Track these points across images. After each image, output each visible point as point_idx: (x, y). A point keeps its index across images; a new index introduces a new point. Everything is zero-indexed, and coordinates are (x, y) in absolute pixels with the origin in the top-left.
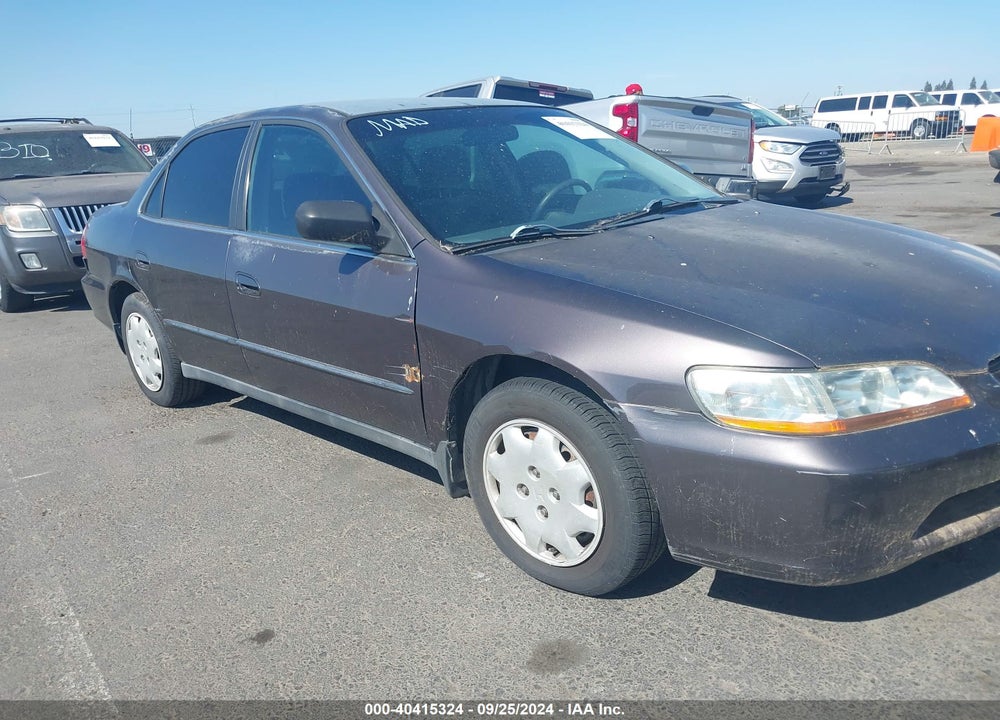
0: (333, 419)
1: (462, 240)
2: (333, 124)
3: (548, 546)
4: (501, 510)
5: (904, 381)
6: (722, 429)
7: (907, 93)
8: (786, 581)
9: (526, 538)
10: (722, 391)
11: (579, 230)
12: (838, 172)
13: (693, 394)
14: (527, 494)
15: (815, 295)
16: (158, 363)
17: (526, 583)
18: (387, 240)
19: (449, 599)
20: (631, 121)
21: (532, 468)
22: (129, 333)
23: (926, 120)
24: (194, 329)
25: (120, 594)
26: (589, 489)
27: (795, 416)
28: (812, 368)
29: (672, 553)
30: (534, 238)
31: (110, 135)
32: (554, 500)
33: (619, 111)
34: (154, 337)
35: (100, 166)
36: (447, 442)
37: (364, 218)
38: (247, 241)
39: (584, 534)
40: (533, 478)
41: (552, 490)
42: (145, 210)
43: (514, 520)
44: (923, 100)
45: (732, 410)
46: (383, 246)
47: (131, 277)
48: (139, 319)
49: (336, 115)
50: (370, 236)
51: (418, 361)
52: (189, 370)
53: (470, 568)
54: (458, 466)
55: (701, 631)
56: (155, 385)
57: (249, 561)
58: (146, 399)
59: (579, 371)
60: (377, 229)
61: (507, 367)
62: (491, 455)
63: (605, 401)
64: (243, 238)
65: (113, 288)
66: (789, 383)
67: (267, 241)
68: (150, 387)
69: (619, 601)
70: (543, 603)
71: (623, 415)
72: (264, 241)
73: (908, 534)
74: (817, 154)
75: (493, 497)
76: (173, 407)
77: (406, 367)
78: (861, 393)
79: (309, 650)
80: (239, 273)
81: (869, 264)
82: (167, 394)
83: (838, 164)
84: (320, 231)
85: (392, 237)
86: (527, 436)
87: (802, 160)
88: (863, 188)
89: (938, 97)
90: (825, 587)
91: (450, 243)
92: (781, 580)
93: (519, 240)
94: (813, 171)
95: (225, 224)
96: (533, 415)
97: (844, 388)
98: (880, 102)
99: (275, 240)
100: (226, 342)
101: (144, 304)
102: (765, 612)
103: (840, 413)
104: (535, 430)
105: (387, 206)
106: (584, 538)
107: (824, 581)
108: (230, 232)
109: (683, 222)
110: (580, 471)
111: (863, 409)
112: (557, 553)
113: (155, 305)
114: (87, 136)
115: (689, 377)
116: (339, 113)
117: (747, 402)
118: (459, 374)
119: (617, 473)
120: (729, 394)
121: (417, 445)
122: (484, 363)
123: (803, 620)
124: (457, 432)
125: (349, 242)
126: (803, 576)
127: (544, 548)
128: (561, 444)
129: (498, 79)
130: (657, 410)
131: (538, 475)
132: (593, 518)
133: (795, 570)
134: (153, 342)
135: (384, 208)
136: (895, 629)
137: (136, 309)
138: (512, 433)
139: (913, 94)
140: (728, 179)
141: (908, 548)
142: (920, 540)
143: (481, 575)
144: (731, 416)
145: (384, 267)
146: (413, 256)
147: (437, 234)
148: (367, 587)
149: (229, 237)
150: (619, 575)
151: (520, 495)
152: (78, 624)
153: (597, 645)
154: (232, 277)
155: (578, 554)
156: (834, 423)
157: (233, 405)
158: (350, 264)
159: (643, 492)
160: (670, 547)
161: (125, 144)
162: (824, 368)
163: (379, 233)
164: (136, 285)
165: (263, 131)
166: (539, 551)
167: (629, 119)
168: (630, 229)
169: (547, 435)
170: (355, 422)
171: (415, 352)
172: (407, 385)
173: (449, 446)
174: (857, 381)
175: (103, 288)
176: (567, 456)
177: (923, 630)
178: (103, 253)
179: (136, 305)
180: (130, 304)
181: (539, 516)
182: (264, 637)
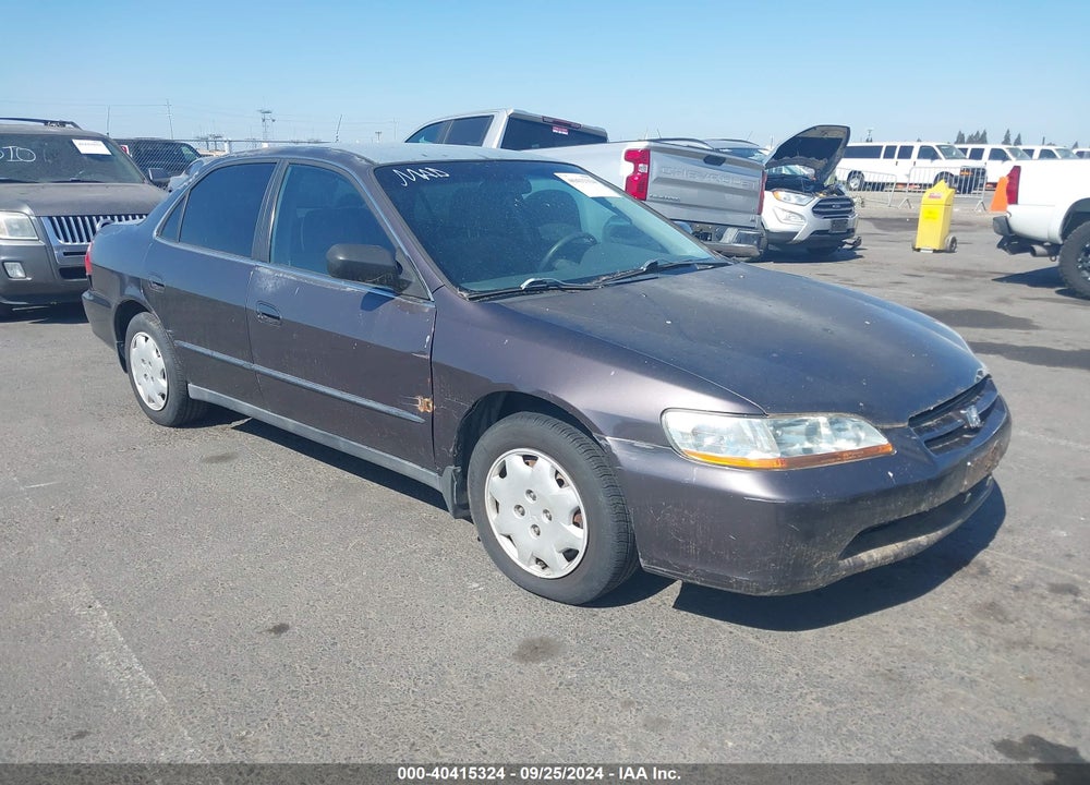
0: (343, 444)
1: (479, 287)
2: (360, 171)
3: (538, 560)
4: (498, 527)
5: (840, 430)
6: (686, 461)
7: (933, 145)
8: (734, 591)
9: (519, 553)
10: (690, 431)
11: (580, 284)
12: (850, 227)
13: (666, 431)
14: (523, 514)
15: (775, 355)
16: (164, 383)
17: (515, 593)
18: (409, 283)
19: (447, 603)
20: (643, 168)
21: (529, 492)
22: (134, 351)
23: (952, 175)
24: (209, 352)
25: (143, 591)
26: (577, 512)
27: (746, 454)
28: (761, 415)
29: (643, 565)
30: (541, 290)
31: (101, 143)
32: (546, 520)
33: (631, 156)
34: (161, 358)
35: (90, 174)
36: (453, 467)
37: (388, 262)
38: (270, 273)
39: (570, 550)
40: (530, 500)
41: (546, 511)
42: (161, 233)
43: (509, 537)
44: (948, 153)
45: (697, 446)
46: (405, 288)
47: (143, 298)
48: (147, 339)
49: (363, 162)
50: (393, 279)
51: (430, 393)
52: (196, 391)
53: (466, 579)
54: (462, 488)
55: (663, 634)
56: (158, 404)
57: (262, 567)
58: (145, 417)
59: (574, 408)
60: (400, 273)
61: (511, 402)
62: (493, 478)
63: (595, 435)
64: (265, 269)
65: (120, 306)
66: (743, 426)
67: (290, 274)
68: (151, 405)
69: (596, 609)
70: (529, 609)
71: (609, 447)
72: (288, 274)
73: (834, 555)
74: (830, 206)
75: (492, 515)
76: (173, 427)
77: (419, 398)
78: (804, 437)
79: (321, 640)
80: (261, 303)
81: (827, 330)
82: (170, 415)
83: (850, 218)
84: (348, 272)
85: (414, 281)
86: (527, 464)
87: (814, 212)
88: (877, 243)
89: (965, 151)
90: (766, 597)
91: (466, 290)
92: (730, 590)
93: (529, 290)
94: (825, 223)
95: (247, 254)
96: (535, 446)
97: (789, 433)
98: (906, 153)
99: (299, 274)
100: (241, 367)
101: (155, 325)
102: (718, 622)
103: (782, 453)
104: (535, 458)
105: (409, 251)
106: (570, 554)
107: (765, 591)
108: (252, 263)
109: (675, 282)
110: (571, 496)
111: (805, 450)
112: (545, 566)
113: (166, 326)
114: (76, 142)
115: (663, 418)
116: (367, 160)
117: (708, 441)
118: (468, 406)
119: (602, 499)
120: (695, 433)
121: (424, 470)
122: (490, 398)
123: (750, 629)
124: (463, 458)
125: (374, 283)
126: (748, 586)
127: (533, 561)
128: (557, 472)
129: (511, 111)
130: (637, 443)
131: (534, 498)
132: (579, 537)
133: (742, 580)
134: (160, 363)
135: (406, 253)
136: (824, 637)
137: (143, 328)
138: (514, 459)
139: (939, 147)
140: (736, 230)
141: (834, 567)
142: (846, 561)
143: (476, 585)
144: (695, 451)
145: (404, 307)
146: (432, 299)
147: (456, 282)
148: (372, 592)
149: (251, 267)
150: (597, 586)
151: (517, 515)
152: (106, 614)
153: (574, 643)
154: (252, 306)
155: (564, 567)
156: (777, 460)
157: (236, 428)
158: (371, 302)
159: (623, 516)
160: (641, 560)
161: (116, 152)
162: (771, 415)
163: (402, 277)
164: (148, 305)
165: (290, 169)
166: (529, 565)
167: (640, 165)
168: (627, 287)
169: (545, 464)
170: (365, 447)
171: (429, 385)
172: (419, 414)
173: (454, 471)
174: (802, 428)
175: (109, 306)
176: (561, 483)
177: (845, 639)
178: (113, 271)
179: (145, 325)
180: (138, 323)
181: (532, 534)
182: (280, 629)
